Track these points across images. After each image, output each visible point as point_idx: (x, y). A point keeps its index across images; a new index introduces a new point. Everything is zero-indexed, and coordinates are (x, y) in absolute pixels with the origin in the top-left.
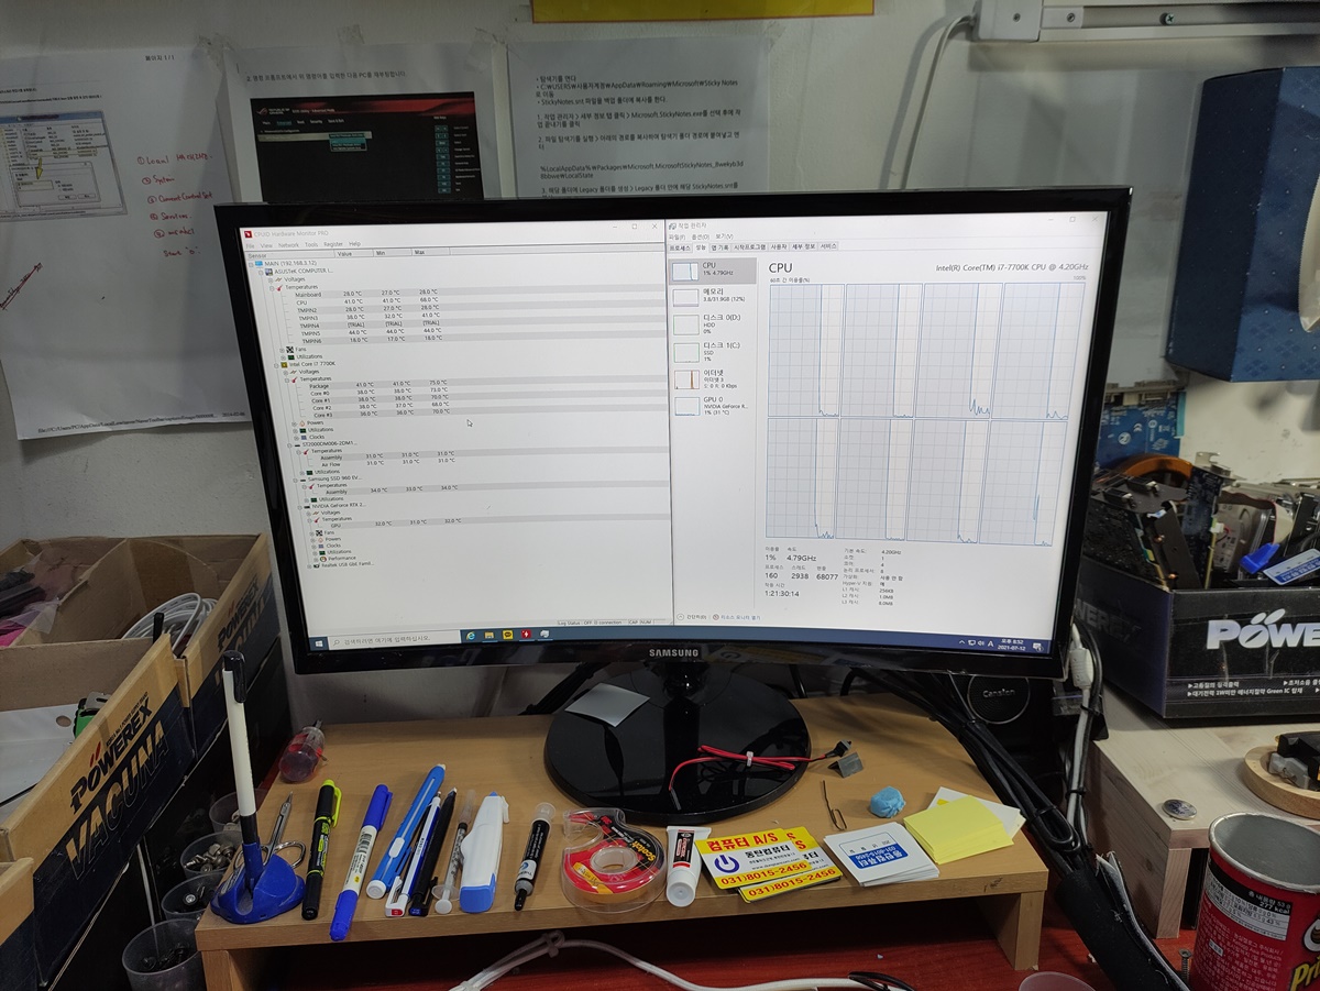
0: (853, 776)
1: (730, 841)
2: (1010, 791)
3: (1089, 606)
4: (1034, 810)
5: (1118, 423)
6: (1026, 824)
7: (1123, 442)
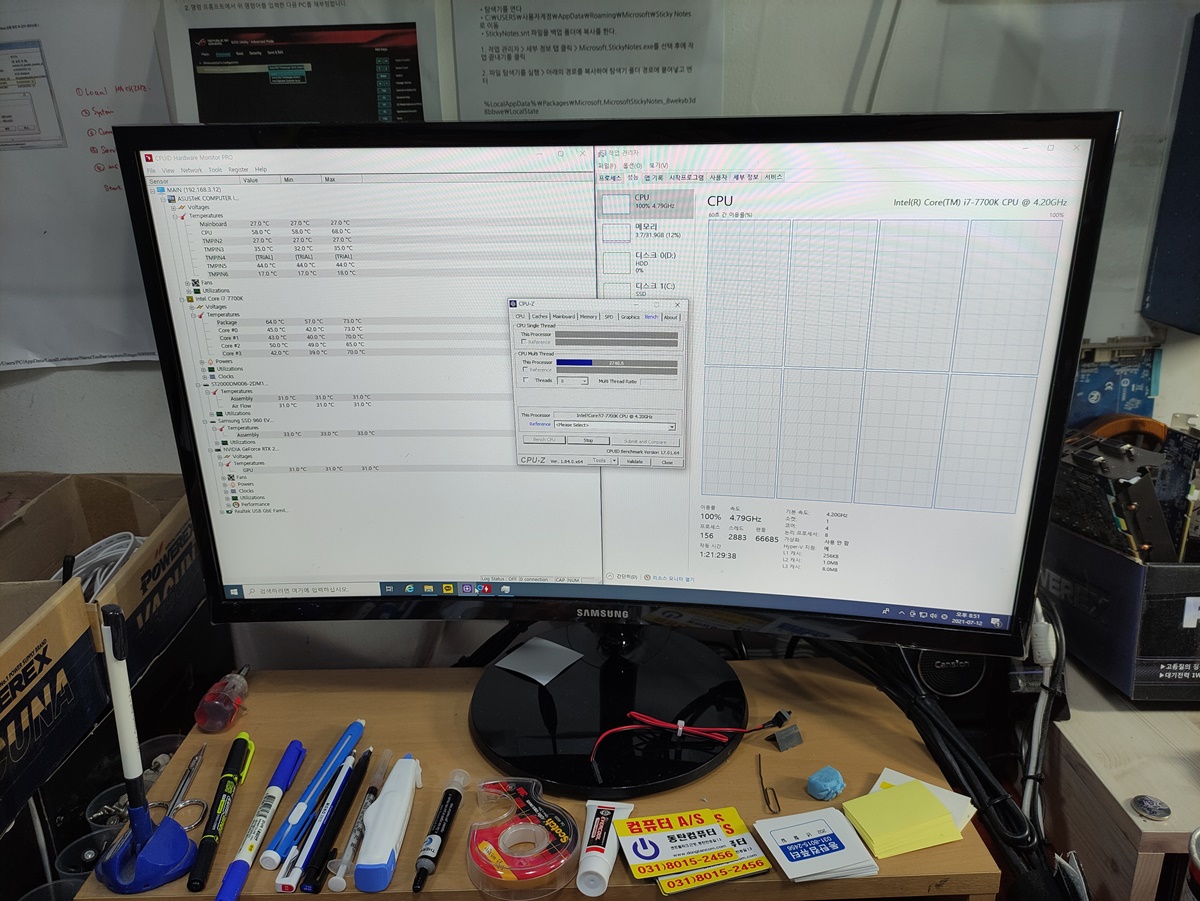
0: (791, 750)
1: (651, 821)
2: (961, 775)
3: (1052, 573)
4: (987, 799)
5: (1088, 381)
6: (977, 813)
7: (1092, 401)
